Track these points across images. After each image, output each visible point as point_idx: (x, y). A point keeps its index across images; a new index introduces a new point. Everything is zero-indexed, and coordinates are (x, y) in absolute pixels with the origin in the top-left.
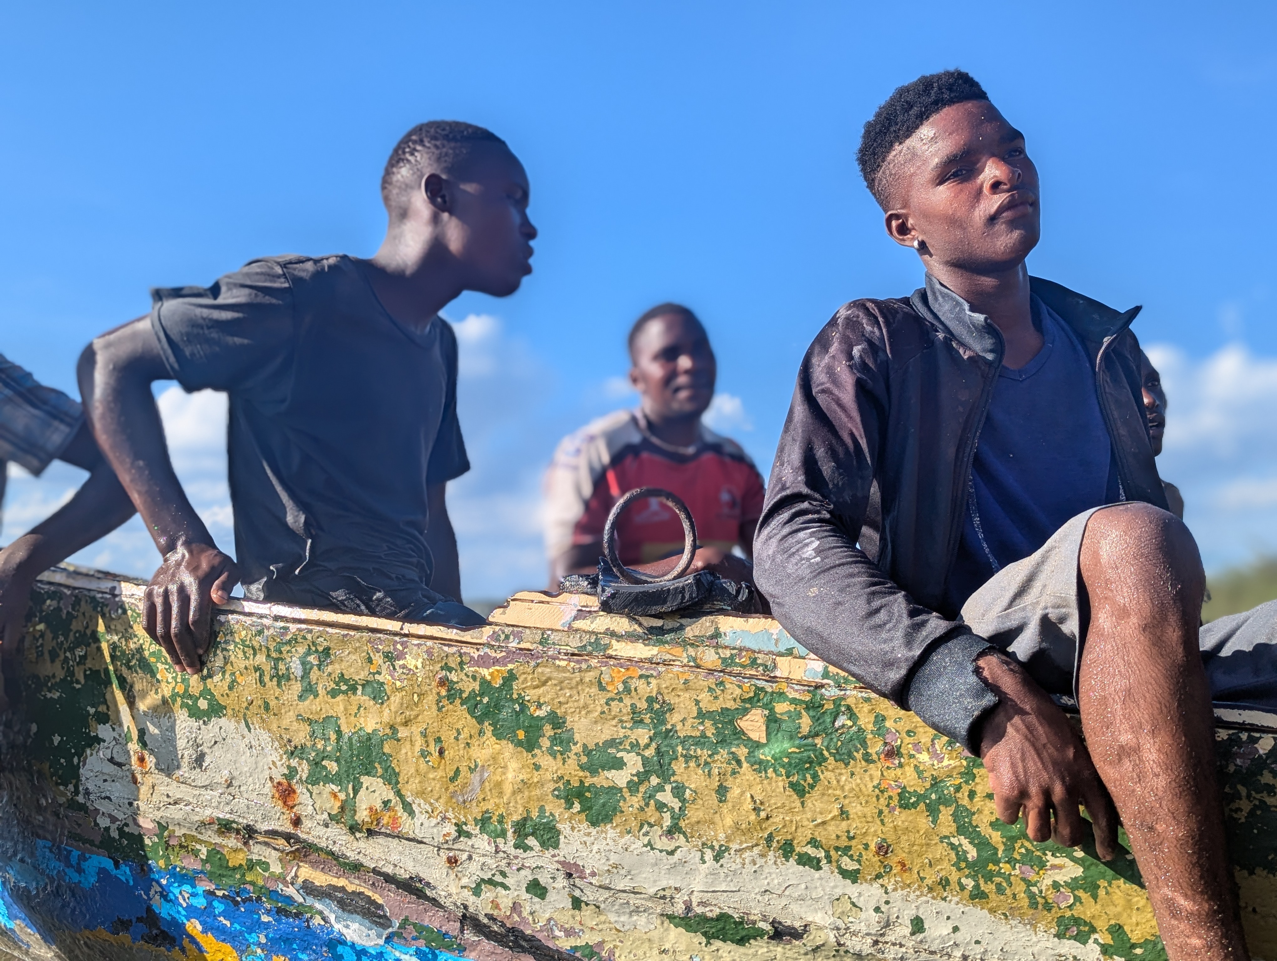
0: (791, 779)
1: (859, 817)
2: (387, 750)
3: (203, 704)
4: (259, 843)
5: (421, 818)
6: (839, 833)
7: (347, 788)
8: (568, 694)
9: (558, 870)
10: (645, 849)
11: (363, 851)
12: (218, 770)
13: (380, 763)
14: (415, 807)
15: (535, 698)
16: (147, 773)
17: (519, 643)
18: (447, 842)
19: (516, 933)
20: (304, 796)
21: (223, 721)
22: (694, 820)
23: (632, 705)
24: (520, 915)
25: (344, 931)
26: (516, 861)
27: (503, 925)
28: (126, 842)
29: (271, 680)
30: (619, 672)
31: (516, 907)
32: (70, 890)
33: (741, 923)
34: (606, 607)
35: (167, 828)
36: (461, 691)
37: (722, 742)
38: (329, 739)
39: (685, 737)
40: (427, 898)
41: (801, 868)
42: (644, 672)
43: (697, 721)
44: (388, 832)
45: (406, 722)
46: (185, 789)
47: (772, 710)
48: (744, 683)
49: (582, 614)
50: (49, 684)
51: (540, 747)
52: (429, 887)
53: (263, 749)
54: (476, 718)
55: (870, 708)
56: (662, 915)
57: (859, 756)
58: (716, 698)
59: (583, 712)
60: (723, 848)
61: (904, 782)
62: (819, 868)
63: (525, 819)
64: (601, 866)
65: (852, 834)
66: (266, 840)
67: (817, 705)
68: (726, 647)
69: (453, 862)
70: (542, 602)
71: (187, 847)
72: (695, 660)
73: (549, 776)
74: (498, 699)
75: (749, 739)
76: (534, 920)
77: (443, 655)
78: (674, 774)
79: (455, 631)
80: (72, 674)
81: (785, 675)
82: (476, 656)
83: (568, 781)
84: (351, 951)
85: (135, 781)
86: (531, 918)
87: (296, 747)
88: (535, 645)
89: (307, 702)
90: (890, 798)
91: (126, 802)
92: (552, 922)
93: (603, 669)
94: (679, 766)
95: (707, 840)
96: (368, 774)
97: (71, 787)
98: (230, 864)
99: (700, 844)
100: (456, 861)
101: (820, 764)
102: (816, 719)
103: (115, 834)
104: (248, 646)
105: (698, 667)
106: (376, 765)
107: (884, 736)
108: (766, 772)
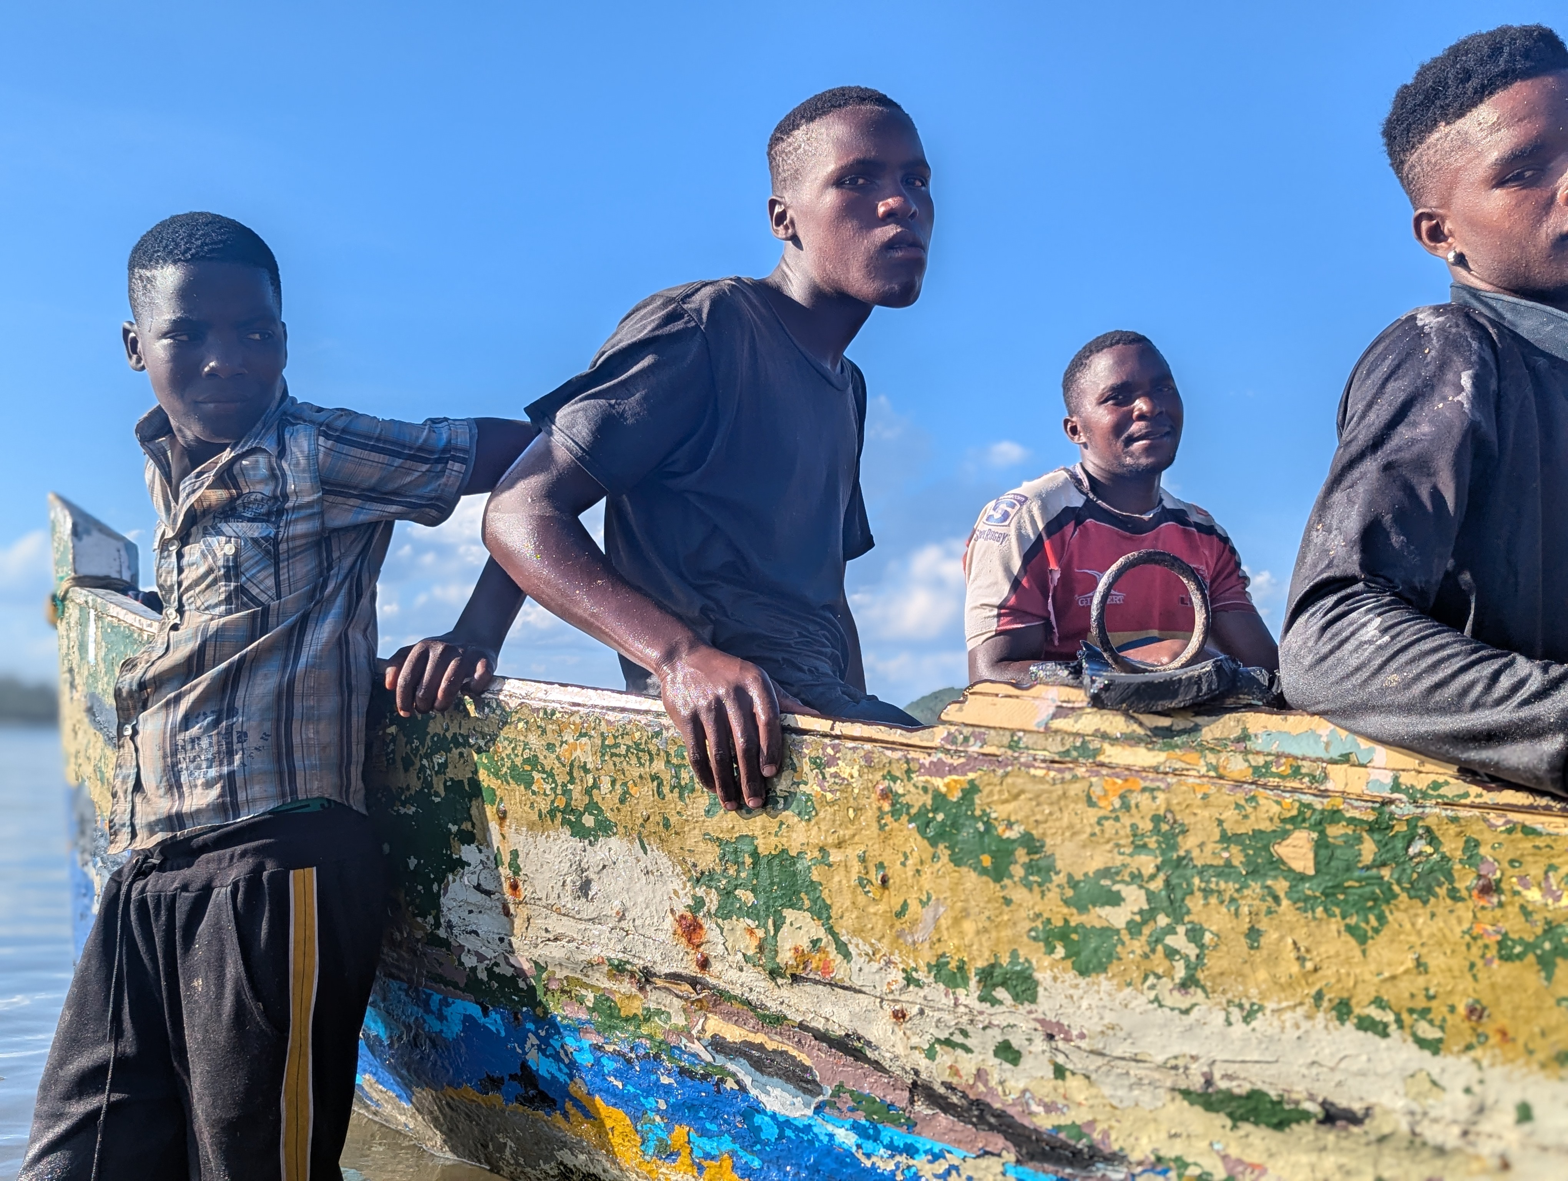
0: (1348, 921)
1: (1442, 971)
2: (815, 878)
3: (589, 821)
4: (659, 988)
5: (858, 961)
6: (1415, 991)
7: (766, 923)
8: (1047, 811)
9: (1036, 1030)
10: (1151, 1006)
11: (786, 1001)
12: (608, 899)
13: (807, 893)
14: (851, 948)
15: (1004, 816)
16: (520, 903)
17: (982, 747)
18: (892, 992)
19: (981, 1107)
20: (713, 933)
21: (614, 842)
22: (1216, 970)
23: (1132, 825)
24: (986, 1084)
25: (763, 1098)
26: (980, 1018)
27: (965, 1096)
28: (496, 985)
29: (672, 792)
30: (1115, 783)
31: (980, 1074)
32: (430, 1039)
33: (1280, 1103)
34: (1097, 702)
35: (546, 969)
36: (909, 806)
37: (1254, 872)
38: (744, 863)
39: (1203, 866)
40: (867, 1060)
41: (1361, 1034)
42: (1148, 784)
43: (1220, 846)
44: (818, 978)
45: (839, 843)
46: (567, 923)
47: (1322, 833)
48: (1284, 798)
49: (1061, 711)
50: (403, 798)
51: (1011, 877)
52: (870, 1047)
53: (662, 875)
54: (928, 839)
55: (1459, 829)
56: (1173, 1089)
57: (1442, 891)
58: (1246, 817)
59: (1068, 834)
60: (1256, 1007)
61: (1504, 926)
62: (1385, 1035)
63: (992, 966)
64: (1093, 1025)
65: (1432, 992)
66: (667, 985)
67: (1384, 826)
68: (1258, 753)
69: (900, 1016)
70: (1010, 696)
71: (570, 992)
72: (1216, 768)
73: (1023, 913)
74: (956, 816)
75: (1290, 870)
76: (1004, 1092)
77: (885, 761)
78: (1188, 912)
79: (899, 731)
80: (430, 785)
81: (1340, 788)
82: (927, 763)
83: (1049, 921)
84: (771, 1122)
85: (507, 913)
86: (1000, 1089)
87: (702, 873)
88: (1003, 750)
89: (716, 818)
90: (1486, 947)
91: (497, 937)
92: (1028, 1095)
93: (1094, 779)
94: (1195, 903)
95: (1234, 996)
96: (792, 906)
97: (430, 919)
98: (622, 1014)
99: (1224, 1001)
100: (904, 1016)
101: (1388, 902)
102: (1382, 845)
103: (483, 975)
104: (643, 751)
105: (1221, 777)
106: (802, 895)
107: (1477, 866)
108: (1313, 911)
